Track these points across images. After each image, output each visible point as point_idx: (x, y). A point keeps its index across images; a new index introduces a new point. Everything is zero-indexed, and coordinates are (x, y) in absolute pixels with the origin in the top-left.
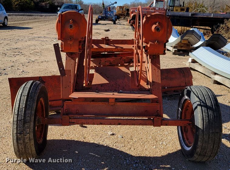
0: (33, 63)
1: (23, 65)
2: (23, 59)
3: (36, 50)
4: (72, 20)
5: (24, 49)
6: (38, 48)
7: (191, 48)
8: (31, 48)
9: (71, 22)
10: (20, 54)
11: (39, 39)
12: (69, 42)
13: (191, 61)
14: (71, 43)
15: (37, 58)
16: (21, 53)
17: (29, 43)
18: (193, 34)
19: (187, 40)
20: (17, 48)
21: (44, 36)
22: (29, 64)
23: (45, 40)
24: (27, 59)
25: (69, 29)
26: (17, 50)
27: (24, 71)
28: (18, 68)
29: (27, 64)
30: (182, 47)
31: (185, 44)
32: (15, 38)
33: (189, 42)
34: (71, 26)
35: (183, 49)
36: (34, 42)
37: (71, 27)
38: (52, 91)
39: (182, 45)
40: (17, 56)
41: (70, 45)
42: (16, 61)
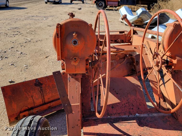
0: (29, 43)
1: (21, 46)
2: (21, 39)
3: (31, 29)
4: (76, 34)
5: (22, 29)
6: (32, 27)
7: (143, 24)
8: (27, 26)
9: (75, 37)
10: (19, 34)
11: (33, 18)
12: (73, 63)
13: (151, 37)
14: (76, 64)
15: (32, 37)
16: (19, 32)
17: (25, 22)
18: (146, 14)
19: (141, 18)
20: (16, 28)
21: (36, 15)
22: (26, 44)
23: (37, 18)
24: (24, 39)
25: (72, 46)
26: (16, 29)
27: (22, 53)
28: (17, 49)
29: (24, 44)
30: (137, 23)
31: (139, 21)
32: (15, 17)
33: (142, 20)
34: (75, 42)
35: (138, 24)
36: (29, 21)
37: (74, 44)
38: (50, 92)
39: (137, 22)
40: (16, 36)
41: (75, 66)
42: (16, 42)
